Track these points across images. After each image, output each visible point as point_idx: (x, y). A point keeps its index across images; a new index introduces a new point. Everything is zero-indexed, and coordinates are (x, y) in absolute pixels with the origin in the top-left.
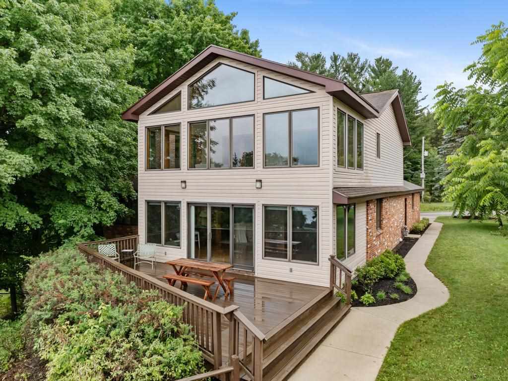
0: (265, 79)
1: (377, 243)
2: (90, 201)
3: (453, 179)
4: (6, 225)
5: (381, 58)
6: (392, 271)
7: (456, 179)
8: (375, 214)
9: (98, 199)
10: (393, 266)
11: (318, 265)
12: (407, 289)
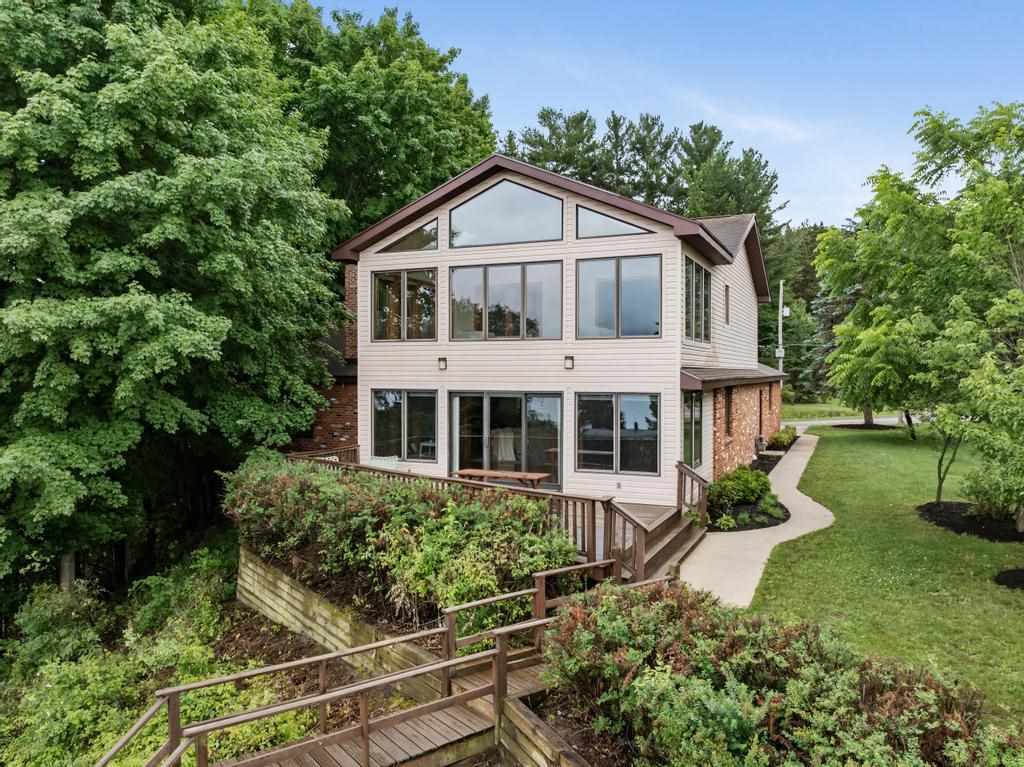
0: (580, 209)
1: (725, 455)
2: (274, 391)
3: (841, 356)
4: (166, 427)
5: (702, 124)
6: (753, 492)
7: (846, 356)
8: (724, 410)
9: (285, 388)
10: (753, 485)
11: (660, 475)
12: (777, 513)
